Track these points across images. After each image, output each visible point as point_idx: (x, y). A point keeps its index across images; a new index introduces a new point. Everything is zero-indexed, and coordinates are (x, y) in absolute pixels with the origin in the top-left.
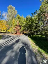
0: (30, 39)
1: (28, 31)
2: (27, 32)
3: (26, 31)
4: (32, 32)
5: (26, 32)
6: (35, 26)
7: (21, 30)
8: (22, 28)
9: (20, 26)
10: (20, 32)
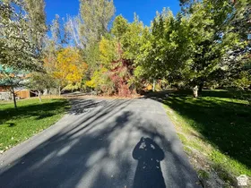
0: (171, 111)
1: (164, 81)
2: (158, 86)
3: (152, 82)
4: (181, 83)
5: (155, 87)
6: (197, 55)
7: (131, 80)
8: (138, 71)
9: (128, 63)
10: (129, 85)
